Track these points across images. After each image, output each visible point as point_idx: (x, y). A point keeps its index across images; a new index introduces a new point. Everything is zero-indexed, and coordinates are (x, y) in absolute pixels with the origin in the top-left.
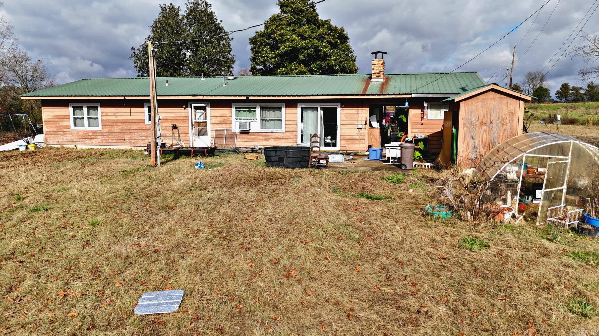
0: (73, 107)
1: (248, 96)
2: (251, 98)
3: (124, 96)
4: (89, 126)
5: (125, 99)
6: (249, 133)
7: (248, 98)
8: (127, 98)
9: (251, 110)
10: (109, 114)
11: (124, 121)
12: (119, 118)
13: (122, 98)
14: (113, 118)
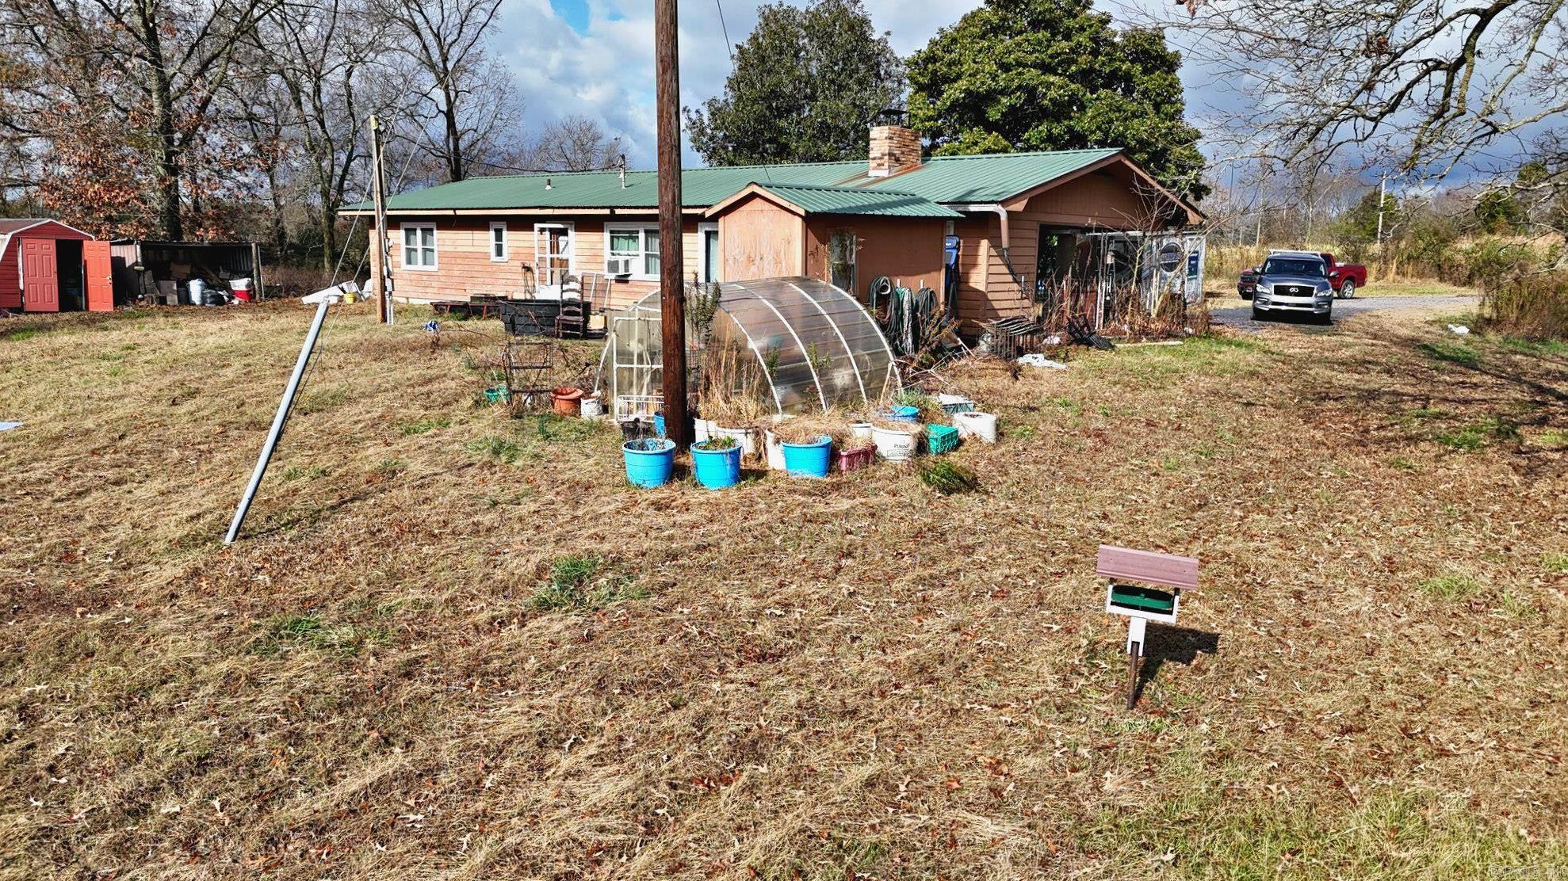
0: (406, 230)
1: (612, 208)
2: (618, 212)
3: (455, 210)
4: (425, 263)
5: (456, 216)
6: (627, 282)
7: (612, 212)
8: (459, 213)
9: (632, 236)
10: (447, 242)
11: (465, 256)
12: (459, 249)
13: (451, 213)
14: (451, 249)
